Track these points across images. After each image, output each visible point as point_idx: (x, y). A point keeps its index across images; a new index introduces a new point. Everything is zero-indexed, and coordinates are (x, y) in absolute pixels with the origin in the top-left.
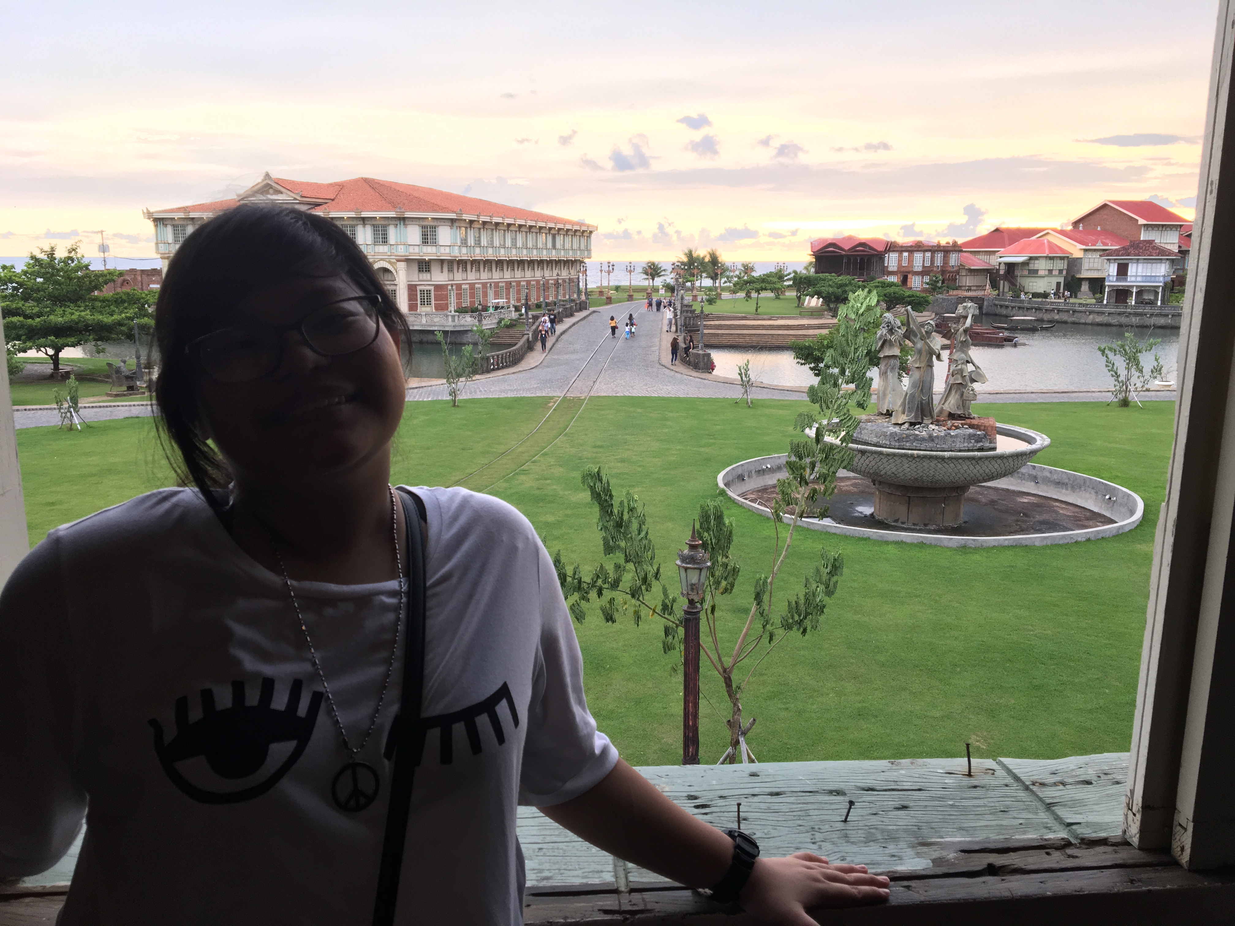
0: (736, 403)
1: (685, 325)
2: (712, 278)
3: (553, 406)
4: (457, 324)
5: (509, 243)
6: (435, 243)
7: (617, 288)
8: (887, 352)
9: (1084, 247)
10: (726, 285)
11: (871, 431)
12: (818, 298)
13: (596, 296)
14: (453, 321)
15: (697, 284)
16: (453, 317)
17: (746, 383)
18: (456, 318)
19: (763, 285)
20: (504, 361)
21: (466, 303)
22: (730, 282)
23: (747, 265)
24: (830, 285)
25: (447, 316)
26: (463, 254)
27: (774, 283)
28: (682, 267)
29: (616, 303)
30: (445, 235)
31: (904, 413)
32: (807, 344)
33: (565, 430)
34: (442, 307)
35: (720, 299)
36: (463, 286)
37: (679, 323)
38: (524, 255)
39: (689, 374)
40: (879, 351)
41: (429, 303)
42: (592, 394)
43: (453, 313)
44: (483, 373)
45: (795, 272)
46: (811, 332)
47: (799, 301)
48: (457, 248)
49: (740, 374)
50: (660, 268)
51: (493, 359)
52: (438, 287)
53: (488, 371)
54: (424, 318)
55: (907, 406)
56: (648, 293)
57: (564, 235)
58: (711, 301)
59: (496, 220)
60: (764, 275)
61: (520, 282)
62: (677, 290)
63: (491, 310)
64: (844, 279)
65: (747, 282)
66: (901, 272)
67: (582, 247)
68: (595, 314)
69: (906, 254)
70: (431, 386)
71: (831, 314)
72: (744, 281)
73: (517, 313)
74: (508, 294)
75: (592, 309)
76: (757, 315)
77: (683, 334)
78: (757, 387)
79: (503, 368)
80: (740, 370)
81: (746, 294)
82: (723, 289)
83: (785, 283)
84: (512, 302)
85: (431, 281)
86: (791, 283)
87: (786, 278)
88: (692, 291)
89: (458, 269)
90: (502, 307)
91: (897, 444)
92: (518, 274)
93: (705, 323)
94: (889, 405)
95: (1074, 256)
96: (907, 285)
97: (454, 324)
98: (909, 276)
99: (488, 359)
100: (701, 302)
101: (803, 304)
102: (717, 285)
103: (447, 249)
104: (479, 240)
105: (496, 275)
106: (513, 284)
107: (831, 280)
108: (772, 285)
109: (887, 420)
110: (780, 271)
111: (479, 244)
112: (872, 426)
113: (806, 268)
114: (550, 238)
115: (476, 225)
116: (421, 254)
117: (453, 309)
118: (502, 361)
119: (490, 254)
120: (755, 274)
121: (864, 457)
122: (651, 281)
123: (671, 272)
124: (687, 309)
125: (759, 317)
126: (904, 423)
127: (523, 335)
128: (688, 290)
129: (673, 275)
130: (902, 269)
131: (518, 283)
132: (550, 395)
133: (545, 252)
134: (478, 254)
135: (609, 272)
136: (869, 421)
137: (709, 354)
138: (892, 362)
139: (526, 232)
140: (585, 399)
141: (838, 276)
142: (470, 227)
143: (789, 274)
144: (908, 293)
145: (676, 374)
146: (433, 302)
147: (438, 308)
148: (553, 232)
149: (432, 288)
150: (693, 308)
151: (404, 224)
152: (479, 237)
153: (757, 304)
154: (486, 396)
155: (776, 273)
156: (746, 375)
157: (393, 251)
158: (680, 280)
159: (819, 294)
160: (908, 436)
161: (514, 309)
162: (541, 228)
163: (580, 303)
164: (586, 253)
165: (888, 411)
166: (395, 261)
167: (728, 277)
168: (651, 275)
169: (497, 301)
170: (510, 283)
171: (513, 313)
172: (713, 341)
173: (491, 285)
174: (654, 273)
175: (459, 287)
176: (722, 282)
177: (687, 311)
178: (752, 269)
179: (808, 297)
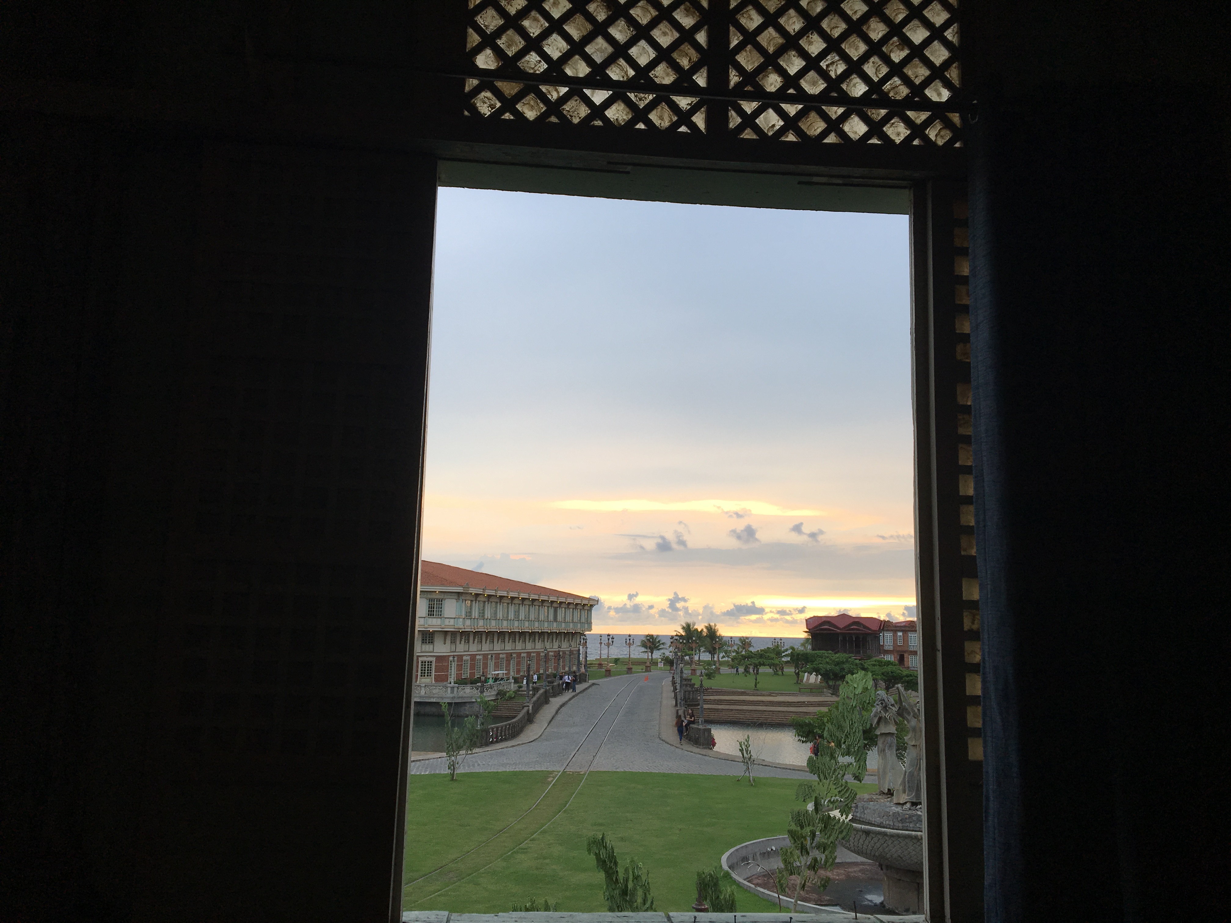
0: (738, 780)
1: (685, 699)
2: (710, 652)
3: (552, 781)
4: (456, 696)
5: (511, 616)
6: (440, 615)
7: (616, 661)
8: (883, 729)
10: (724, 659)
11: (874, 810)
12: (817, 675)
13: (594, 669)
14: (452, 692)
15: (696, 658)
16: (453, 688)
17: (747, 760)
18: (456, 689)
19: (761, 660)
20: (503, 733)
21: (466, 674)
22: (728, 657)
23: (745, 641)
24: (827, 663)
25: (447, 687)
26: (467, 625)
27: (772, 659)
28: (681, 641)
29: (615, 675)
30: (451, 608)
31: (904, 792)
32: (807, 721)
33: (565, 806)
34: (441, 679)
35: (719, 673)
36: (464, 658)
37: (679, 697)
38: (526, 627)
39: (689, 749)
40: (875, 729)
41: (429, 675)
42: (592, 769)
43: (452, 684)
44: (481, 746)
45: (792, 648)
46: (811, 709)
47: (798, 677)
48: (461, 620)
49: (741, 750)
50: (659, 642)
51: (492, 731)
52: (439, 659)
53: (487, 744)
54: (423, 689)
55: (907, 785)
56: (647, 667)
57: (565, 608)
58: (710, 676)
59: (500, 593)
60: (761, 651)
61: (520, 653)
62: (676, 664)
63: (491, 682)
64: (840, 656)
65: (744, 657)
66: (898, 651)
67: (583, 620)
68: (593, 687)
69: (900, 634)
70: (428, 759)
71: (830, 692)
72: (742, 656)
73: (516, 685)
74: (508, 666)
75: (591, 682)
76: (756, 690)
77: (683, 708)
78: (759, 765)
79: (502, 740)
80: (741, 746)
81: (745, 670)
82: (722, 663)
83: (783, 659)
84: (512, 673)
85: (433, 652)
86: (789, 659)
87: (783, 654)
88: (691, 665)
89: (461, 641)
90: (502, 679)
91: (900, 825)
92: (519, 646)
93: (704, 697)
94: (889, 784)
96: (904, 665)
97: (451, 695)
98: (906, 655)
99: (487, 732)
100: (700, 676)
101: (802, 681)
102: (715, 659)
103: (452, 621)
104: (484, 613)
105: (498, 647)
106: (514, 655)
107: (828, 657)
108: (770, 661)
109: (889, 799)
110: (778, 647)
111: (483, 616)
112: (874, 805)
113: (803, 645)
114: (552, 611)
115: (481, 598)
116: (426, 626)
117: (452, 681)
118: (501, 733)
119: (493, 626)
120: (752, 649)
121: (869, 839)
122: (650, 654)
123: (670, 646)
124: (686, 682)
125: (759, 693)
126: (906, 803)
127: (523, 707)
128: (687, 663)
129: (671, 649)
130: (898, 649)
131: (519, 654)
132: (550, 769)
133: (546, 624)
134: (481, 626)
135: (608, 645)
136: (871, 800)
137: (709, 730)
138: (889, 739)
139: (529, 605)
140: (584, 774)
141: (836, 653)
142: (476, 600)
143: (786, 650)
144: (905, 672)
145: (677, 750)
146: (433, 673)
147: (438, 679)
148: (555, 605)
149: (434, 659)
150: (693, 682)
152: (484, 610)
153: (756, 680)
154: (484, 770)
155: (774, 649)
156: (747, 752)
158: (679, 654)
159: (817, 671)
160: (911, 816)
161: (513, 681)
162: (543, 601)
163: (580, 675)
164: (586, 625)
165: (889, 790)
167: (726, 652)
168: (650, 648)
169: (497, 672)
170: (511, 654)
171: (512, 684)
172: (712, 716)
173: (492, 656)
174: (653, 646)
175: (460, 657)
176: (720, 656)
177: (686, 685)
178: (750, 644)
179: (806, 674)
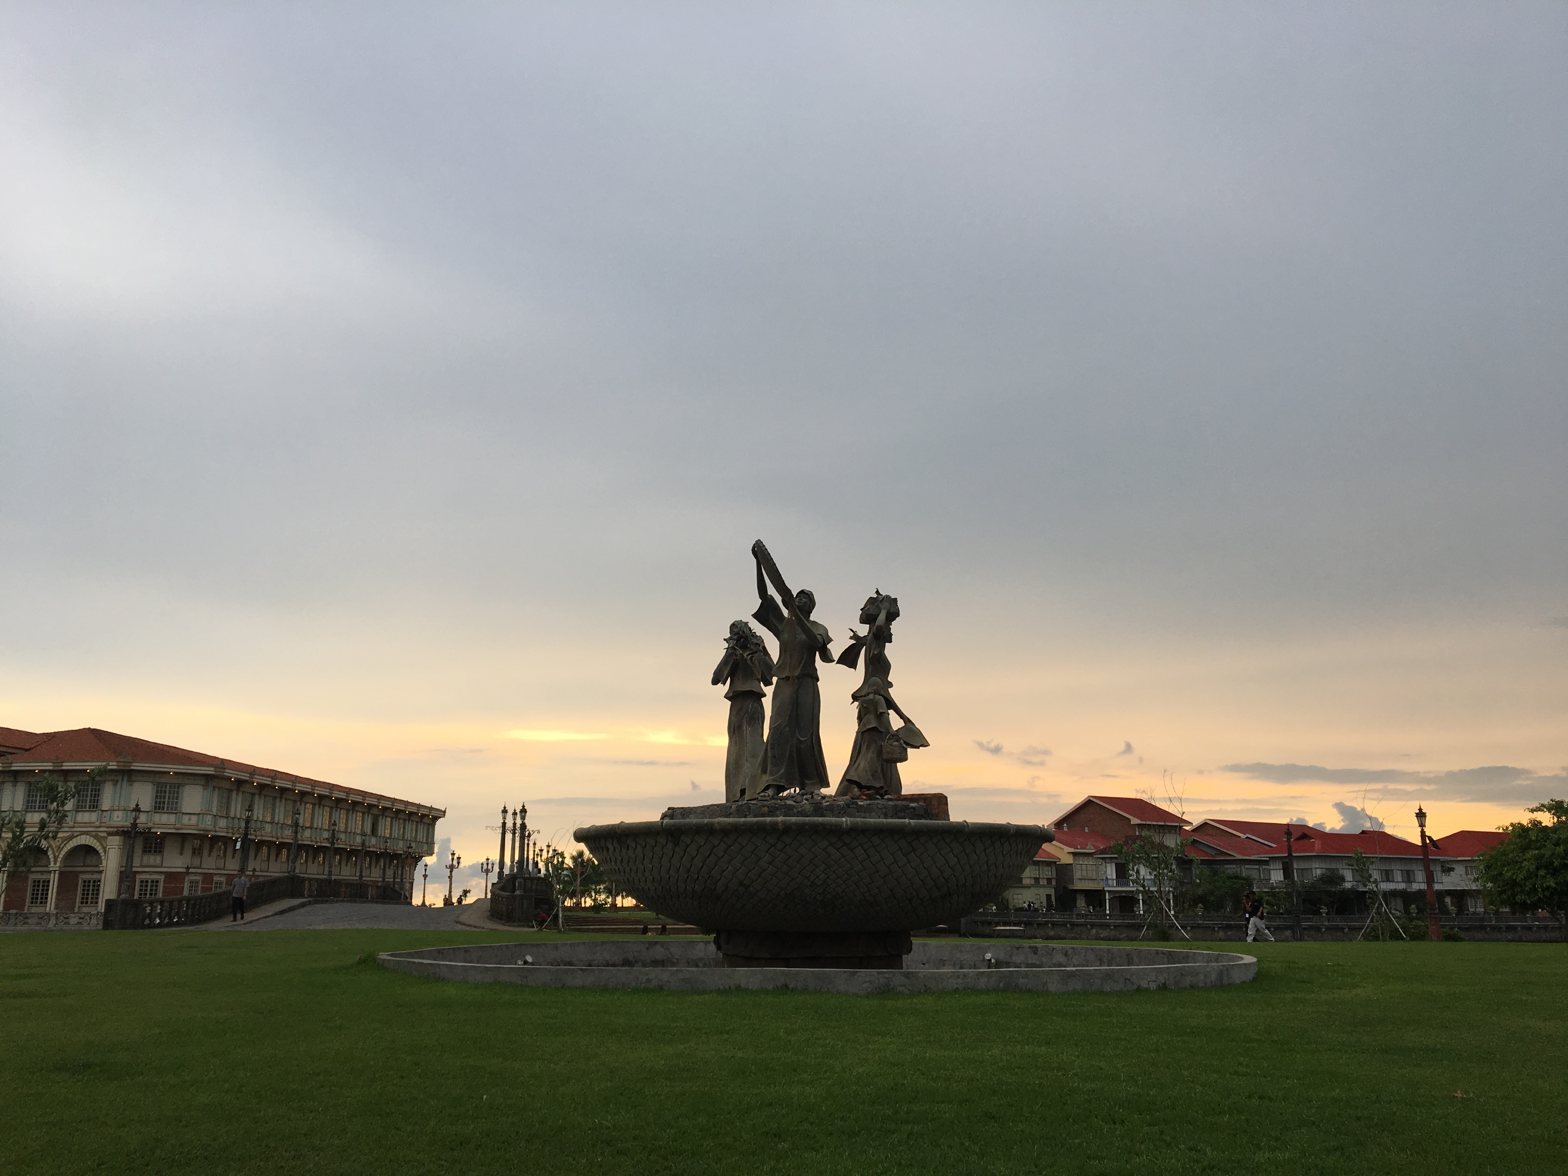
6: (175, 809)
8: (740, 686)
9: (1072, 850)
26: (221, 828)
30: (193, 799)
31: (765, 771)
36: (216, 879)
48: (210, 819)
52: (171, 877)
57: (392, 818)
67: (420, 837)
85: (161, 866)
89: (210, 850)
94: (745, 781)
95: (1062, 862)
103: (194, 819)
104: (251, 811)
114: (369, 819)
115: (247, 788)
116: (151, 824)
119: (268, 833)
126: (765, 790)
133: (359, 839)
135: (452, 868)
138: (750, 705)
142: (237, 790)
149: (162, 878)
151: (128, 781)
152: (251, 806)
157: (104, 820)
162: (354, 804)
165: (742, 791)
166: (105, 834)
175: (208, 879)
